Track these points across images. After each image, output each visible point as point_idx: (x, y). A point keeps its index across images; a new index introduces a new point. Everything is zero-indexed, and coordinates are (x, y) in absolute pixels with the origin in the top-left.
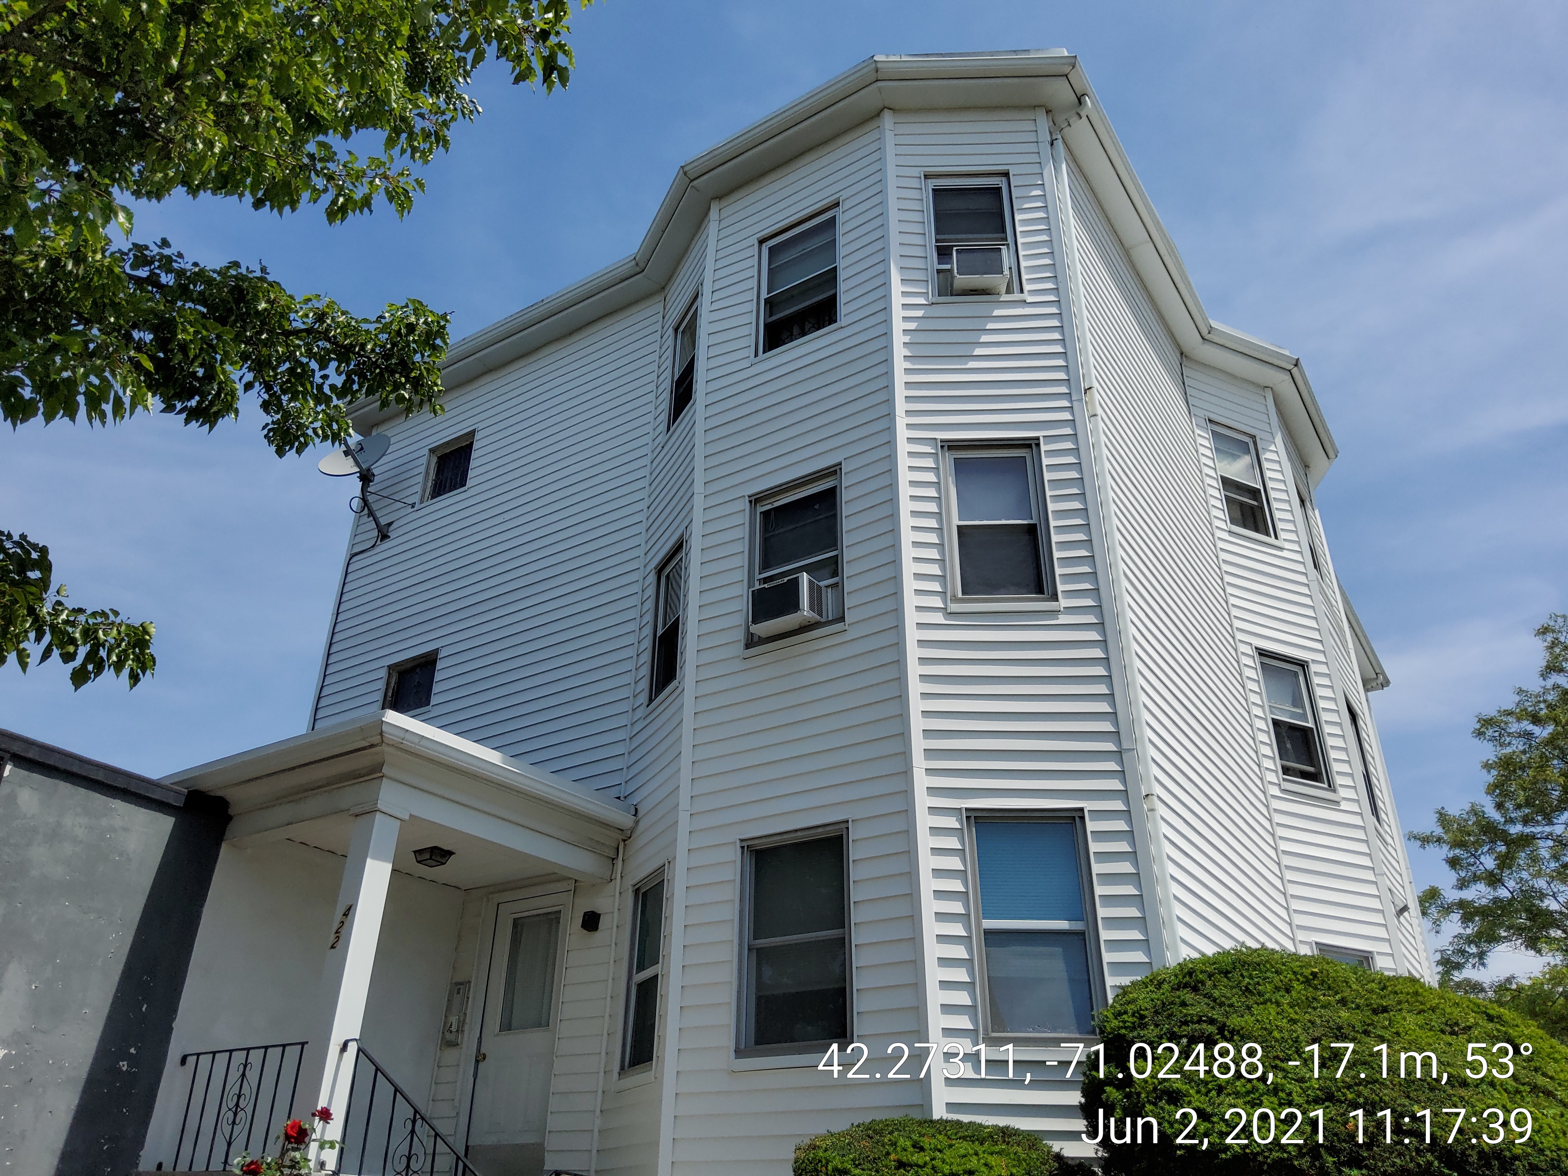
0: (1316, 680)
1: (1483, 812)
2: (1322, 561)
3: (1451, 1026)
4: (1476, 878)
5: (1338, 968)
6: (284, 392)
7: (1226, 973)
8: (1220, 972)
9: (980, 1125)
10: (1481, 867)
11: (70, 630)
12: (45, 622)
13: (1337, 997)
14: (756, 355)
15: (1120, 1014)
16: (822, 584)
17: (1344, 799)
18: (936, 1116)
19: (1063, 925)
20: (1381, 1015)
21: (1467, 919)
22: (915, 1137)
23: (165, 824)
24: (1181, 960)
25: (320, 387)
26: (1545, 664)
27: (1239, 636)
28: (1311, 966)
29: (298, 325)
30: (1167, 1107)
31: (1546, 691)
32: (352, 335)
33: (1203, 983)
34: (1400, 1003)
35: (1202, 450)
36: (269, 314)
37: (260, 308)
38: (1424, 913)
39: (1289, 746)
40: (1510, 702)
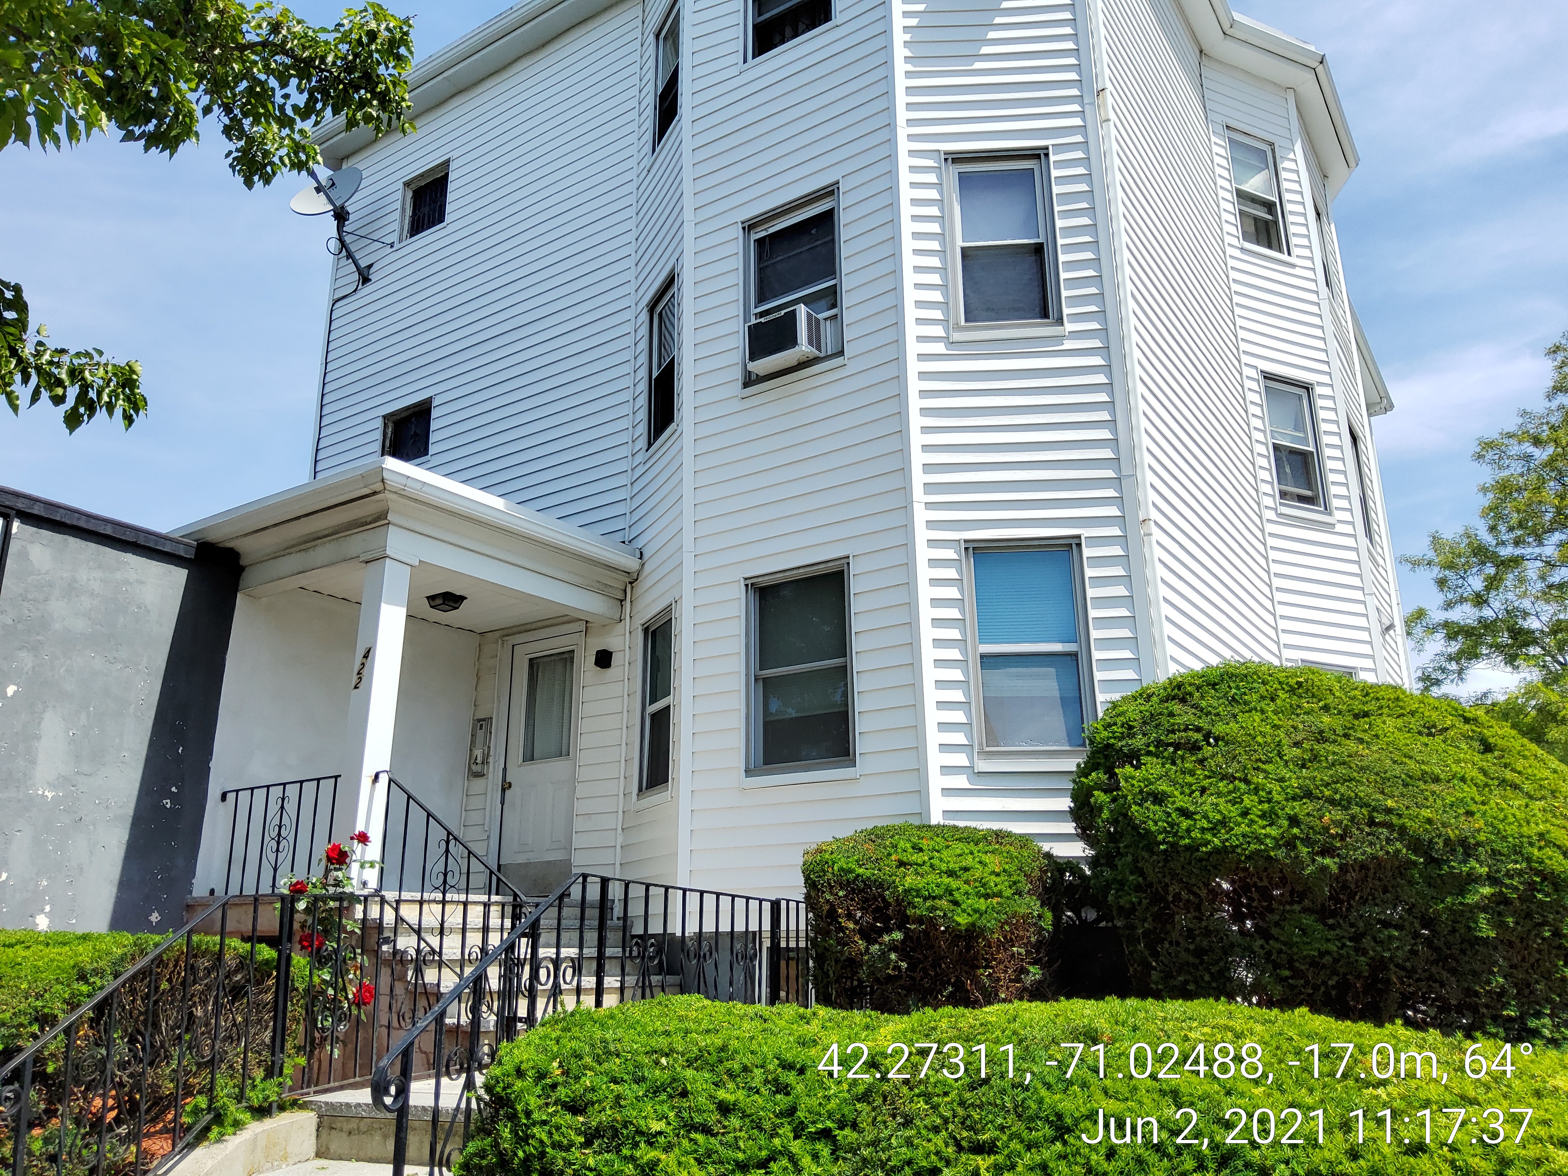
0: (1320, 403)
1: (1476, 535)
2: (1334, 280)
3: (1428, 728)
4: (1462, 600)
5: (1323, 677)
6: (245, 115)
7: (1214, 685)
8: (1208, 685)
9: (975, 829)
10: (1469, 589)
11: (56, 371)
12: (29, 364)
13: (1320, 704)
14: (745, 61)
15: (1110, 725)
16: (821, 316)
17: (1339, 521)
18: (934, 822)
19: (1058, 647)
20: (1362, 720)
21: (1451, 637)
22: (914, 840)
23: (180, 575)
24: (1170, 675)
25: (282, 108)
26: (1552, 384)
27: (1245, 359)
28: (1296, 676)
29: (252, 37)
30: (1152, 807)
31: (1550, 411)
32: (310, 46)
33: (1191, 694)
34: (1381, 708)
35: (1217, 160)
36: (219, 26)
37: (209, 19)
38: (1409, 634)
39: (1288, 470)
40: (1512, 424)
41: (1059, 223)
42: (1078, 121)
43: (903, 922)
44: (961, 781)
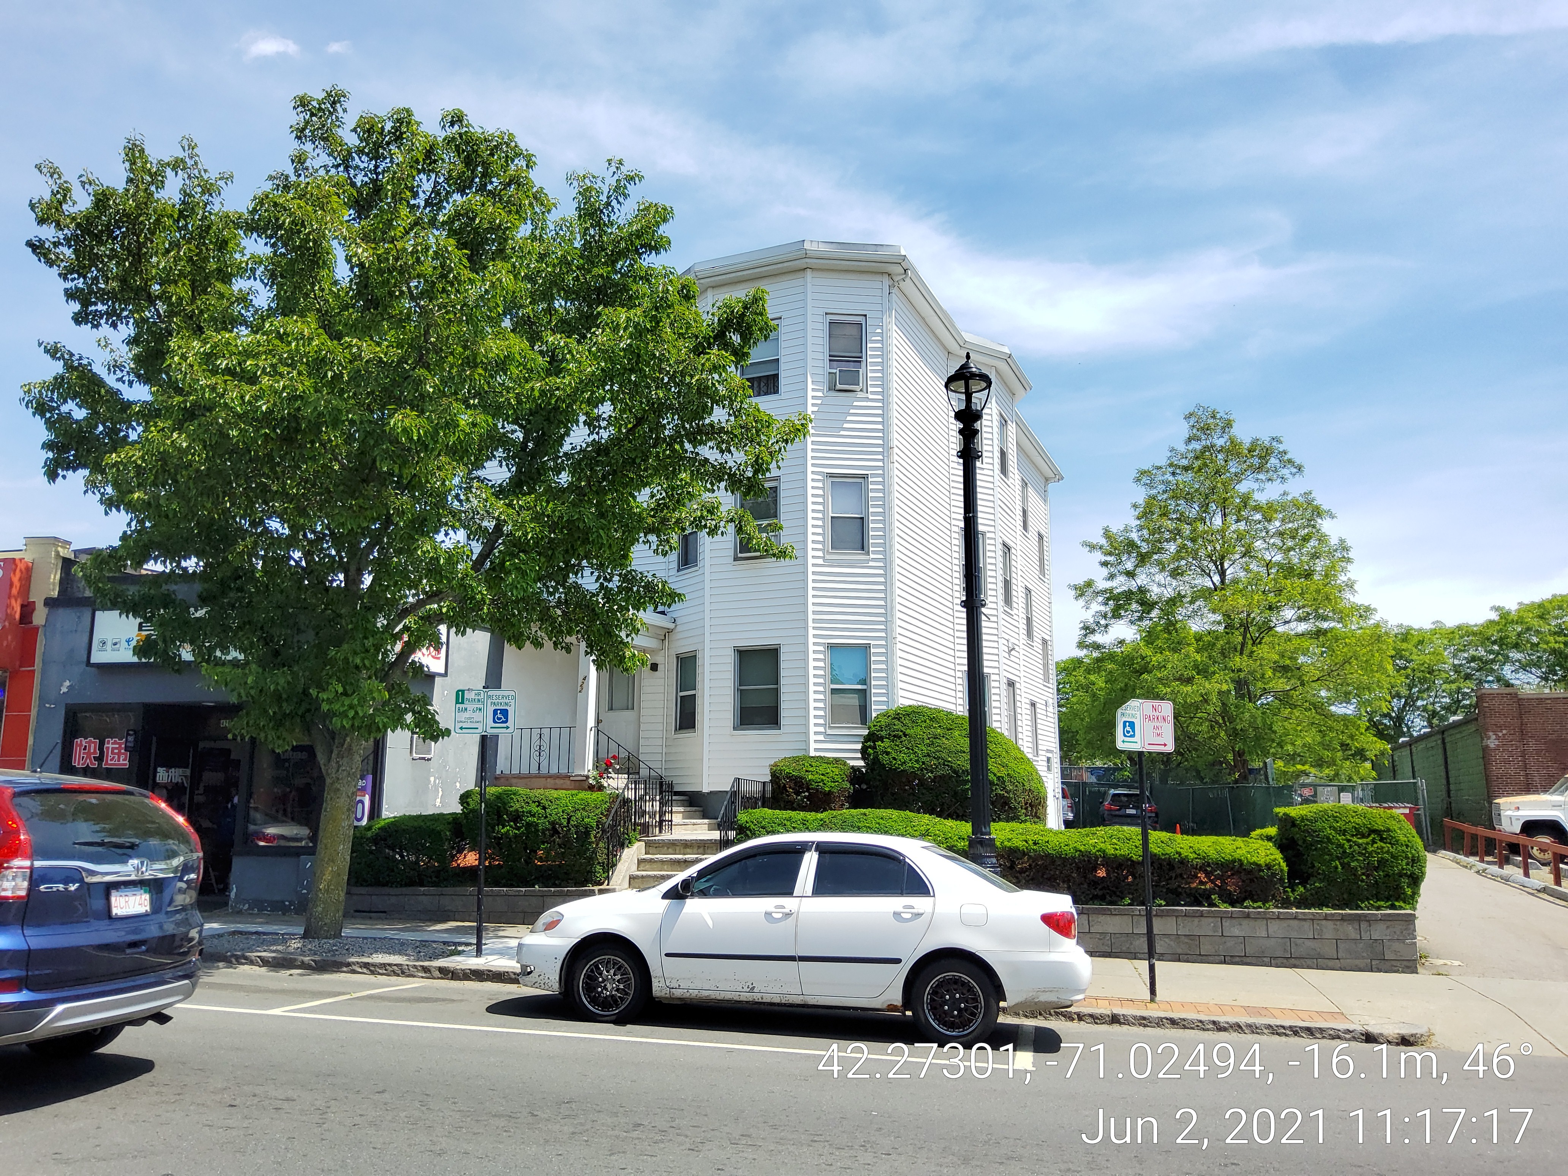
0: (988, 541)
1: (1130, 533)
4: (1118, 574)
9: (829, 757)
10: (1123, 567)
15: (875, 724)
18: (812, 754)
19: (859, 687)
21: (1106, 601)
22: (803, 760)
26: (1188, 436)
30: (885, 755)
31: (1187, 451)
40: (1160, 460)
41: (871, 510)
42: (881, 464)
43: (808, 790)
44: (821, 738)
